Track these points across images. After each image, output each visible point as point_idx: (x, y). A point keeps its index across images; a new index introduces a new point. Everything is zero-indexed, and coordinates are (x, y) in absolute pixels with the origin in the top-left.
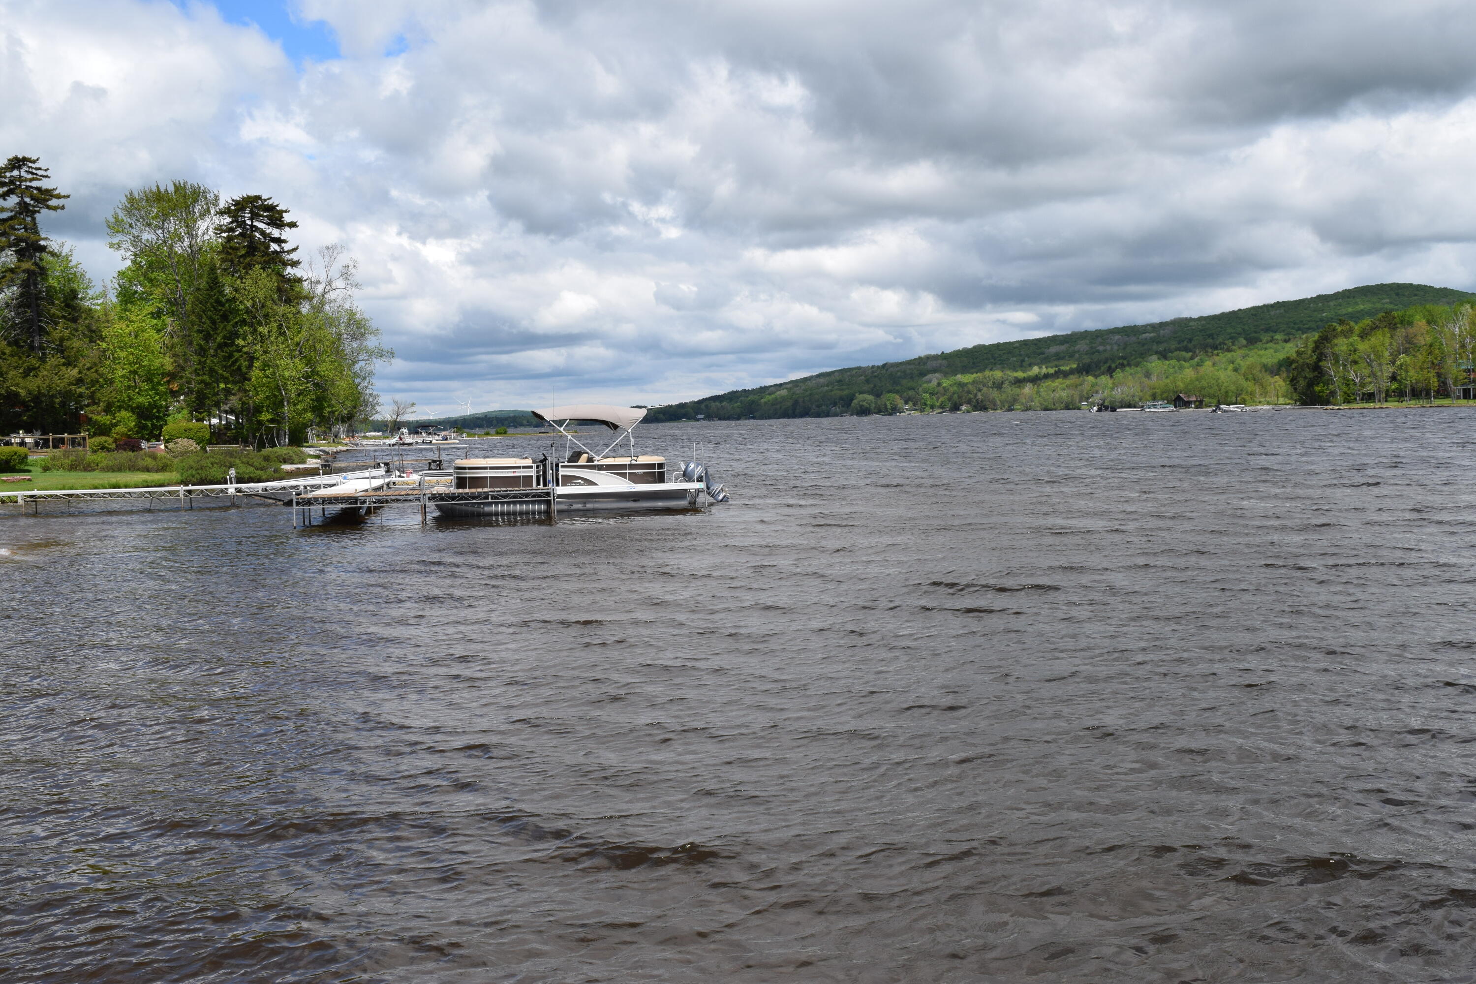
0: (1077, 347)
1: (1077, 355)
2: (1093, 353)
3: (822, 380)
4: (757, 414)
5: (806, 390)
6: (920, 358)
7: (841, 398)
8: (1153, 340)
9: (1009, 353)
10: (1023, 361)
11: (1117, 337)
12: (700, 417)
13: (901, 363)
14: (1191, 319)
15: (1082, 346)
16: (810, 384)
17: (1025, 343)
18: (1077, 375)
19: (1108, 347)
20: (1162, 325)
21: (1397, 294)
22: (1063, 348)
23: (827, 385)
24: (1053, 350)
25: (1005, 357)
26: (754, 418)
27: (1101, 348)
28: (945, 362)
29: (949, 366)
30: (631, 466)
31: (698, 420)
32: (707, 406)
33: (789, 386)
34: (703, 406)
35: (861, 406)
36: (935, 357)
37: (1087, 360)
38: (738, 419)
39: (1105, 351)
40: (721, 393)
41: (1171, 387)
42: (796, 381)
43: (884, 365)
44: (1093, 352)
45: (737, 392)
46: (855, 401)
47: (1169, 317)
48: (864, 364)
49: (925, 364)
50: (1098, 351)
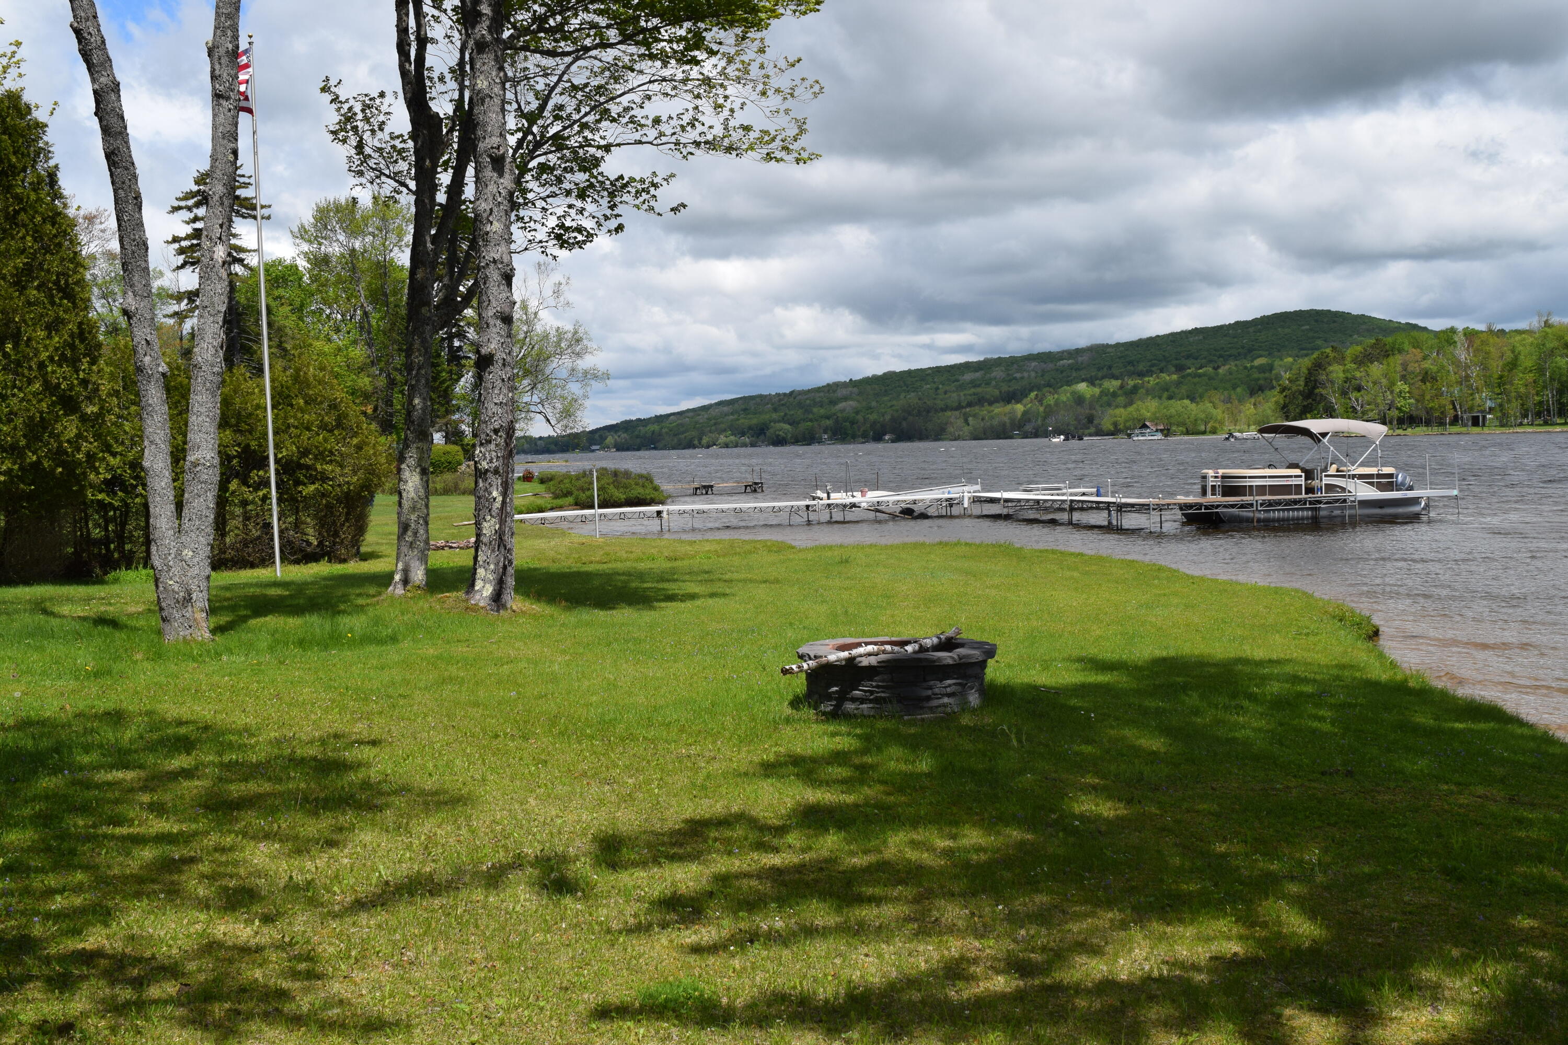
0: (994, 374)
1: (994, 383)
2: (1010, 381)
3: (726, 409)
4: (660, 445)
5: (709, 419)
6: (828, 385)
7: (750, 428)
8: (1071, 367)
9: (922, 380)
10: (937, 389)
11: (1034, 364)
12: (594, 447)
13: (809, 391)
14: (1108, 346)
15: (998, 373)
16: (714, 412)
17: (938, 370)
18: (1002, 404)
19: (1026, 374)
20: (1078, 352)
21: (1316, 321)
22: (978, 375)
23: (732, 414)
24: (968, 377)
25: (918, 384)
26: (655, 448)
27: (1018, 375)
28: (855, 390)
29: (860, 394)
30: (1379, 476)
31: (593, 451)
32: (601, 436)
33: (690, 414)
34: (597, 436)
35: (778, 436)
36: (844, 385)
37: (1005, 388)
38: (639, 449)
39: (1022, 378)
40: (614, 422)
41: (1135, 415)
42: (693, 410)
43: (792, 393)
44: (1010, 379)
45: (631, 421)
46: (771, 431)
47: (1083, 343)
48: (765, 392)
49: (834, 392)
50: (1015, 378)
